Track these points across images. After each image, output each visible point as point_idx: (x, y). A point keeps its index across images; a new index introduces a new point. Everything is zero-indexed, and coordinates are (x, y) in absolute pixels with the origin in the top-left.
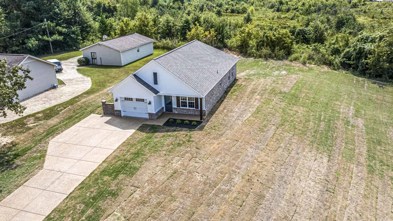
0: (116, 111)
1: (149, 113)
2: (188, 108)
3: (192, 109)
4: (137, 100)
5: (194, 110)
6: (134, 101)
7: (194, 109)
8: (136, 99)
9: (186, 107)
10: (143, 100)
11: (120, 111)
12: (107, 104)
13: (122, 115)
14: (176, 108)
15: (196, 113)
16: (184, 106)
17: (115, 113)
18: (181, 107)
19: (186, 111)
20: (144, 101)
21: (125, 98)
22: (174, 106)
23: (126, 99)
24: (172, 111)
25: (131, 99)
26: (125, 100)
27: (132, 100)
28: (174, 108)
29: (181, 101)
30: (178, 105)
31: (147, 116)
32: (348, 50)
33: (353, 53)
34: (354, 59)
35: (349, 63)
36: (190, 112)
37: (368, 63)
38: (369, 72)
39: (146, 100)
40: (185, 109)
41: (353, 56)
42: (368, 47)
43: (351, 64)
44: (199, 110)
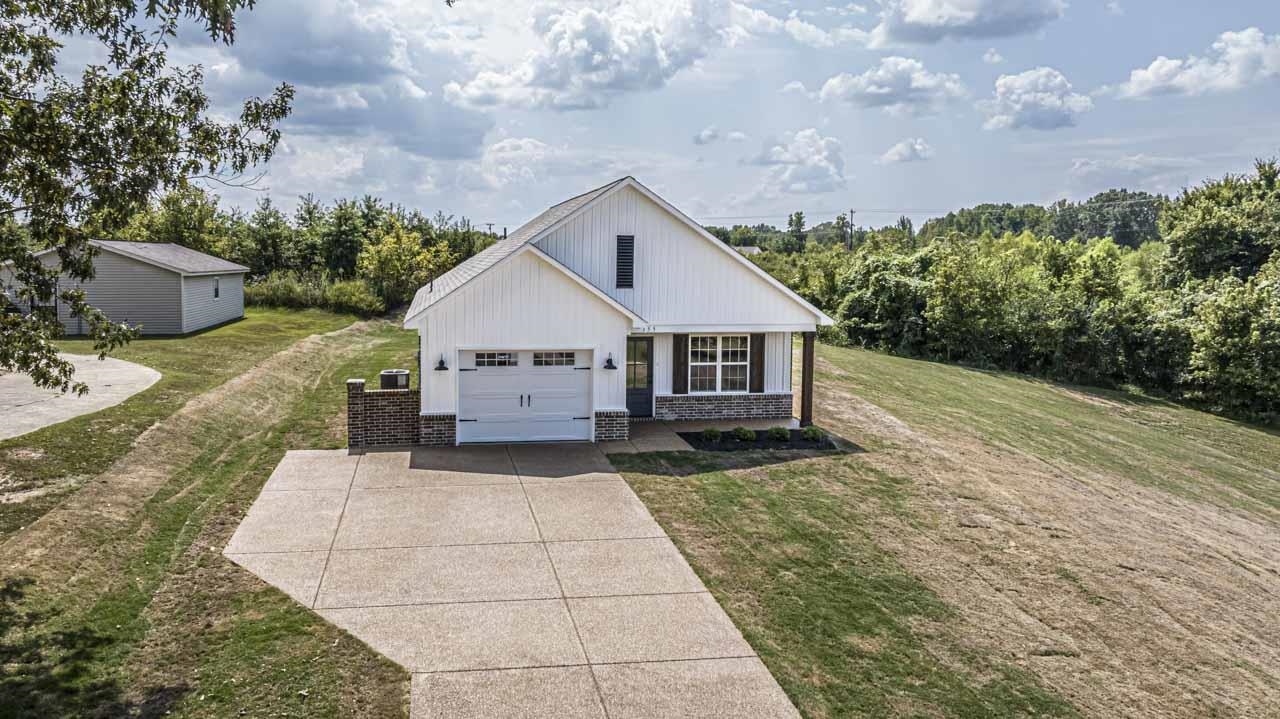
0: (430, 419)
2: (719, 392)
3: (740, 397)
4: (541, 359)
5: (746, 398)
6: (525, 363)
7: (746, 393)
8: (536, 356)
9: (713, 388)
10: (568, 357)
11: (452, 418)
12: (370, 395)
13: (459, 439)
14: (671, 400)
15: (754, 411)
16: (703, 388)
17: (424, 431)
18: (691, 393)
19: (710, 407)
20: (572, 362)
21: (479, 356)
22: (662, 387)
23: (486, 359)
24: (651, 416)
25: (508, 359)
26: (478, 364)
27: (514, 363)
28: (662, 400)
29: (690, 364)
30: (679, 384)
31: (588, 432)
32: (856, 295)
33: (877, 300)
34: (881, 317)
35: (872, 329)
36: (729, 408)
37: (934, 319)
38: (938, 345)
39: (591, 352)
40: (708, 399)
41: (880, 309)
42: (914, 283)
43: (879, 332)
44: (766, 398)
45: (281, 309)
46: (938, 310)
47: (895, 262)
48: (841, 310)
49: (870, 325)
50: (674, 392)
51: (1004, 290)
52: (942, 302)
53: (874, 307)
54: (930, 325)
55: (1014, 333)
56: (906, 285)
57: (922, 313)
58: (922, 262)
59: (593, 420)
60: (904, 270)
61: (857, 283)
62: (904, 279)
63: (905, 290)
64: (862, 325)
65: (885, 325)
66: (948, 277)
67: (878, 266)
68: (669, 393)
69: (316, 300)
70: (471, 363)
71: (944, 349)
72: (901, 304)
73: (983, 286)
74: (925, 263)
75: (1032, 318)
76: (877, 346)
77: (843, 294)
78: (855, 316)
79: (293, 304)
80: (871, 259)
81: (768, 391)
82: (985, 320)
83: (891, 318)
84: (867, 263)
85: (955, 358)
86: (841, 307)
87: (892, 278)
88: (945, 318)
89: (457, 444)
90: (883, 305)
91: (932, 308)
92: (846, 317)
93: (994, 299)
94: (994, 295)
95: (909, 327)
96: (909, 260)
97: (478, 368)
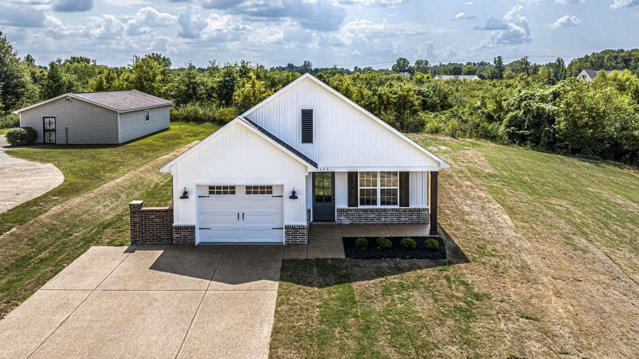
0: (179, 228)
1: (287, 227)
2: (379, 206)
3: (393, 210)
4: (251, 190)
5: (396, 210)
6: (241, 193)
7: (397, 207)
8: (248, 187)
9: (375, 204)
10: (266, 190)
11: (193, 228)
12: (144, 211)
13: (198, 241)
14: (347, 211)
15: (403, 219)
16: (368, 203)
17: (175, 236)
18: (360, 207)
19: (374, 216)
20: (271, 193)
21: (211, 188)
22: (341, 202)
23: (215, 190)
24: (334, 221)
25: (230, 190)
26: (211, 193)
27: (234, 193)
28: (341, 211)
29: (359, 188)
30: (352, 201)
31: (280, 237)
32: (514, 114)
33: (526, 117)
34: (528, 126)
35: (523, 134)
36: (386, 217)
37: (559, 129)
38: (563, 144)
39: (282, 186)
40: (371, 211)
41: (528, 122)
42: (549, 107)
43: (527, 136)
44: (410, 210)
45: (191, 123)
46: (562, 124)
47: (538, 94)
48: (505, 122)
49: (521, 132)
50: (349, 206)
51: (604, 112)
52: (565, 119)
53: (524, 121)
54: (558, 133)
55: (611, 138)
56: (543, 109)
57: (552, 126)
58: (553, 94)
59: (284, 230)
60: (543, 99)
61: (515, 106)
62: (543, 105)
63: (542, 112)
64: (517, 132)
65: (530, 132)
66: (568, 105)
67: (527, 97)
68: (345, 206)
69: (210, 117)
70: (206, 192)
71: (566, 147)
72: (540, 119)
73: (591, 110)
74: (556, 95)
75: (623, 129)
76: (526, 145)
77: (507, 112)
78: (513, 126)
79: (198, 120)
80: (523, 92)
81: (412, 206)
82: (592, 130)
83: (534, 128)
84: (520, 95)
85: (574, 152)
86: (505, 120)
87: (534, 105)
88: (567, 128)
89: (196, 245)
90: (529, 120)
91: (559, 123)
92: (507, 127)
93: (598, 117)
94: (598, 114)
95: (545, 133)
96: (547, 92)
97: (210, 195)
